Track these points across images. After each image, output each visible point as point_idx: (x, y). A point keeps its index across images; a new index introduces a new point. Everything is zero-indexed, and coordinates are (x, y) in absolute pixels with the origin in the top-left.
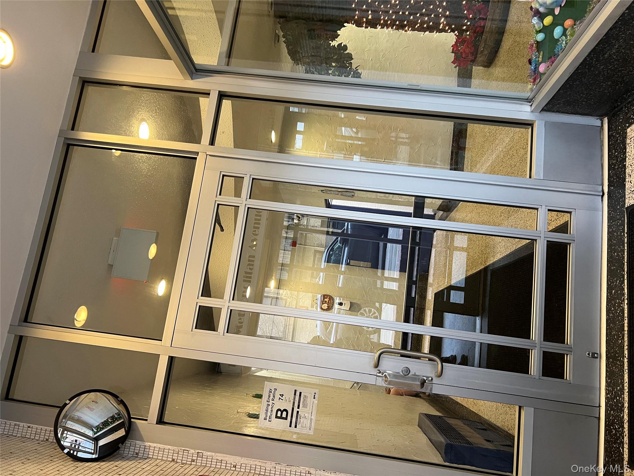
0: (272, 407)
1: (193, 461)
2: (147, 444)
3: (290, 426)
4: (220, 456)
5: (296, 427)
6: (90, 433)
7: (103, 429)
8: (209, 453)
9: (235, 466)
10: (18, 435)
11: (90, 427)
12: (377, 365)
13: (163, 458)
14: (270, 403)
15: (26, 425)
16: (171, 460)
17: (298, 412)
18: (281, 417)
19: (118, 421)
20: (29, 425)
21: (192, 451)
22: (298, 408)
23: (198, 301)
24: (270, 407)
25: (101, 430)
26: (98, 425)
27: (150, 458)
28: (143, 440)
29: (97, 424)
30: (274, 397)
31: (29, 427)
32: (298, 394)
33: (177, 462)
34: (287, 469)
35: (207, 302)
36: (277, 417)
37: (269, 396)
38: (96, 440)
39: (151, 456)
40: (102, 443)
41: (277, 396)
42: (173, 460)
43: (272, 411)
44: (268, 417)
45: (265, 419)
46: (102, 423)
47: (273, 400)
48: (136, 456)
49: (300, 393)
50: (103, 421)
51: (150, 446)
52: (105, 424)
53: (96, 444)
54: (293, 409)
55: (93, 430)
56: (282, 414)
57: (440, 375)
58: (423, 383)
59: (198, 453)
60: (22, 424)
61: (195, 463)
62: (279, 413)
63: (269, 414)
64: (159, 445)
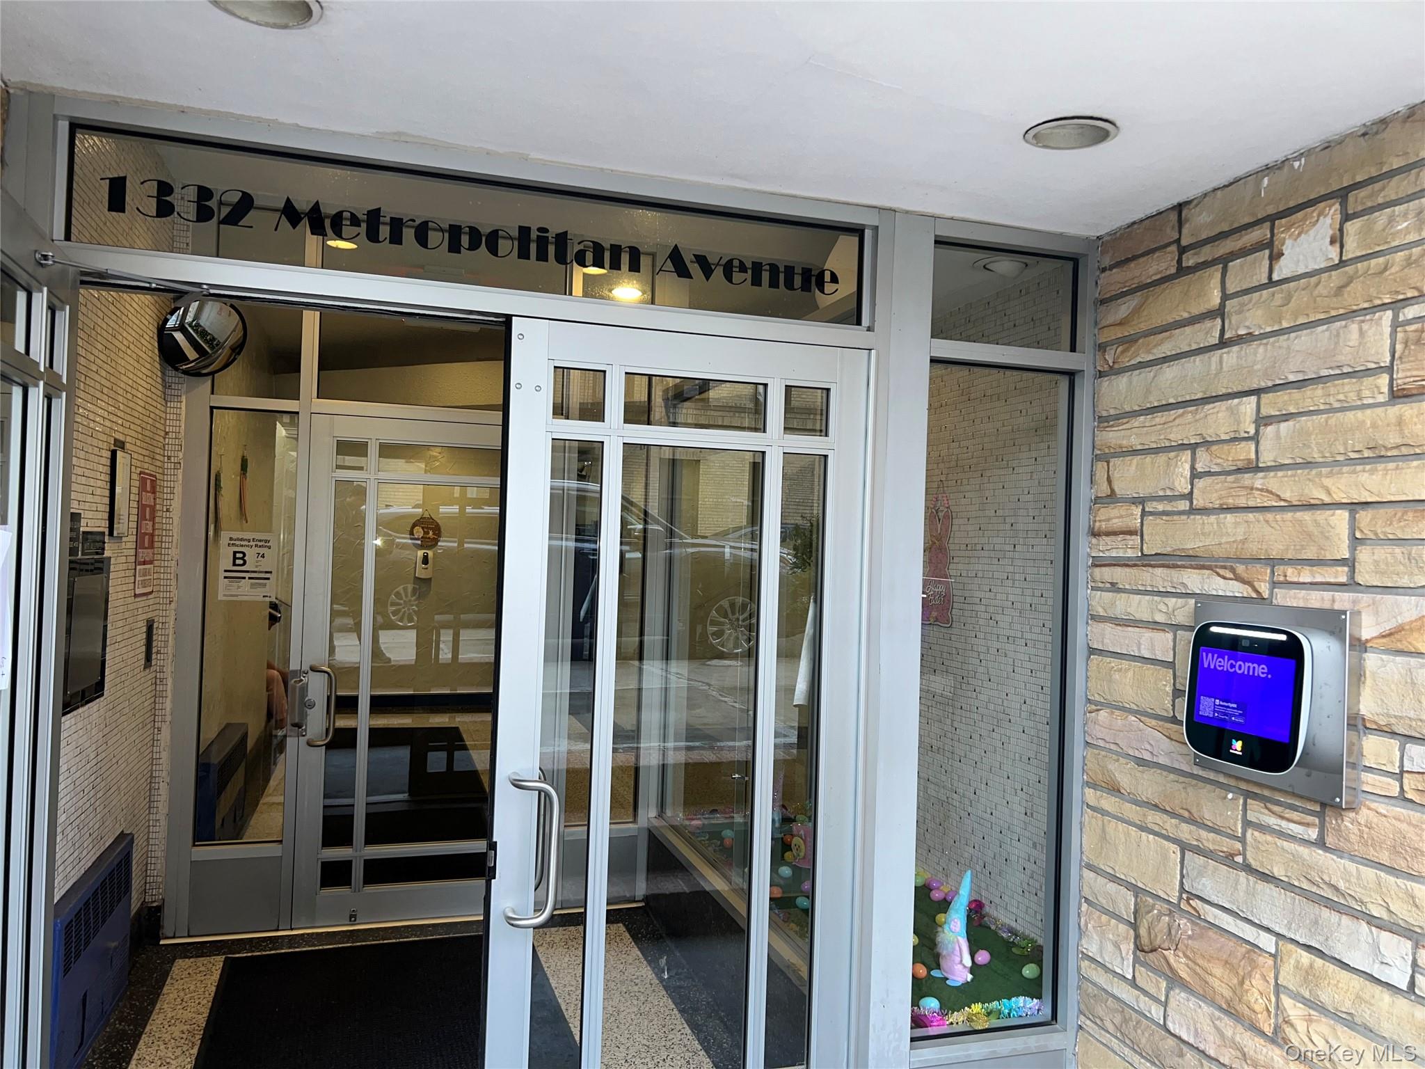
0: (248, 546)
1: (169, 458)
2: (184, 398)
3: (226, 571)
4: (178, 489)
5: (225, 577)
6: (189, 319)
7: (197, 333)
8: (180, 477)
9: (168, 510)
10: (175, 232)
11: (197, 317)
12: (313, 669)
13: (168, 421)
14: (251, 543)
15: (189, 240)
16: (167, 430)
17: (244, 578)
18: (235, 558)
19: (209, 347)
20: (190, 244)
21: (181, 455)
22: (250, 578)
23: (374, 441)
24: (246, 543)
25: (194, 330)
26: (201, 326)
27: (166, 404)
28: (187, 392)
29: (202, 324)
30: (260, 546)
31: (187, 244)
32: (267, 575)
33: (165, 438)
34: (172, 575)
35: (373, 450)
36: (235, 553)
37: (260, 541)
38: (181, 328)
39: (169, 405)
40: (178, 336)
41: (261, 551)
42: (167, 433)
43: (242, 546)
44: (232, 542)
45: (231, 539)
46: (204, 330)
47: (256, 546)
48: (166, 386)
49: (268, 579)
50: (207, 329)
51: (181, 402)
52: (203, 333)
53: (175, 329)
54: (248, 572)
55: (193, 321)
56: (239, 558)
57: (310, 744)
58: (298, 726)
59: (180, 463)
60: (189, 234)
61: (166, 460)
62: (241, 555)
63: (237, 543)
64: (183, 413)
